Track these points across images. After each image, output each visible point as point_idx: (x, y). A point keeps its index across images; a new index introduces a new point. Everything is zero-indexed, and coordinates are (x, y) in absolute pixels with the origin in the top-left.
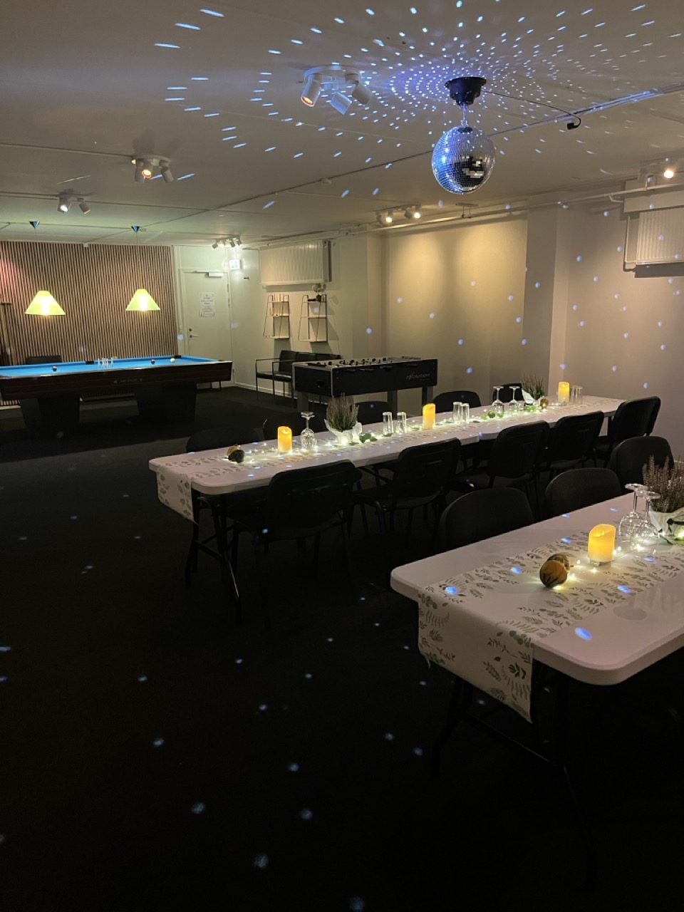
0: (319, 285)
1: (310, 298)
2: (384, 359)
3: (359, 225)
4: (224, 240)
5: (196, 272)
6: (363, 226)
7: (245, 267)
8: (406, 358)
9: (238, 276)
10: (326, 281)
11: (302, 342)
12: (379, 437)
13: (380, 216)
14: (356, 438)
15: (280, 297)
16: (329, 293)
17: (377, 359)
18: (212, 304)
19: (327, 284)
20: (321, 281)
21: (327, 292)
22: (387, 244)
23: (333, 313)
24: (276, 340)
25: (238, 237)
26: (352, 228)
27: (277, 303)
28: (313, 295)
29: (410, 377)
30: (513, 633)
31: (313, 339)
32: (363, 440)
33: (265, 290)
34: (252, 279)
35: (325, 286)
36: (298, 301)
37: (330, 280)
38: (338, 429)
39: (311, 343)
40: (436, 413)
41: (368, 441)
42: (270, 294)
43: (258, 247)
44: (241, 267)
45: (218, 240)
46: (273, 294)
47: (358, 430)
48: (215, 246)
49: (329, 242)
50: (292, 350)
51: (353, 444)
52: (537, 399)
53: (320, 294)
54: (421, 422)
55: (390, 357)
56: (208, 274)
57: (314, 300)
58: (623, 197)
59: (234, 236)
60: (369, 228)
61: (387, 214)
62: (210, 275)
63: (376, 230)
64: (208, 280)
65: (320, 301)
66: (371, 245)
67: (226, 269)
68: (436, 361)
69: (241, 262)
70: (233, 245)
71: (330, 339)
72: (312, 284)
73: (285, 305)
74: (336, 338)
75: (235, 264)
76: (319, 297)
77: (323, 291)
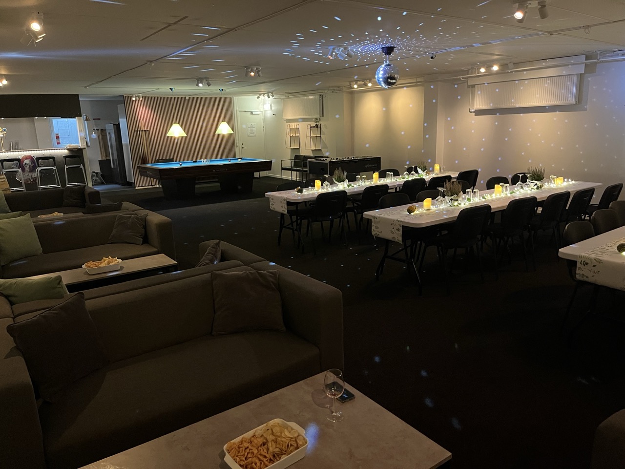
0: (317, 119)
1: (311, 126)
2: (353, 158)
3: (339, 87)
4: (264, 95)
5: (246, 112)
6: (341, 88)
7: (273, 108)
8: (365, 157)
9: (269, 114)
10: (321, 116)
11: (307, 149)
12: (355, 186)
13: (351, 84)
14: (346, 186)
15: (294, 125)
16: (322, 123)
17: (350, 158)
18: (254, 129)
19: (321, 118)
20: (318, 116)
21: (321, 122)
22: (354, 98)
23: (324, 134)
24: (291, 149)
25: (272, 93)
26: (335, 89)
27: (292, 129)
28: (313, 124)
29: (367, 166)
30: (397, 220)
31: (313, 148)
32: (349, 186)
33: (285, 122)
34: (278, 115)
35: (320, 119)
36: (304, 127)
37: (323, 116)
38: (339, 182)
39: (312, 150)
40: (379, 178)
41: (350, 187)
42: (288, 123)
43: (282, 98)
44: (271, 108)
45: (260, 95)
46: (290, 123)
47: (346, 183)
48: (258, 98)
49: (322, 96)
50: (301, 154)
51: (345, 188)
52: (424, 171)
53: (317, 124)
54: (373, 181)
55: (356, 156)
56: (252, 112)
57: (314, 127)
58: (468, 78)
59: (270, 92)
60: (344, 89)
61: (354, 83)
62: (253, 113)
63: (348, 90)
64: (252, 115)
65: (317, 127)
66: (345, 98)
67: (262, 110)
68: (380, 158)
69: (271, 105)
70: (269, 97)
71: (323, 148)
72: (313, 118)
73: (297, 130)
74: (326, 147)
75: (267, 107)
76: (317, 126)
77: (319, 122)
